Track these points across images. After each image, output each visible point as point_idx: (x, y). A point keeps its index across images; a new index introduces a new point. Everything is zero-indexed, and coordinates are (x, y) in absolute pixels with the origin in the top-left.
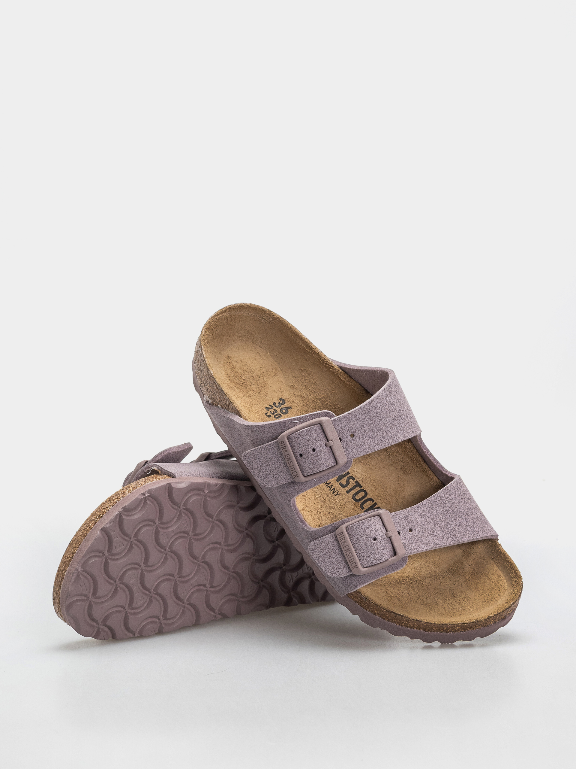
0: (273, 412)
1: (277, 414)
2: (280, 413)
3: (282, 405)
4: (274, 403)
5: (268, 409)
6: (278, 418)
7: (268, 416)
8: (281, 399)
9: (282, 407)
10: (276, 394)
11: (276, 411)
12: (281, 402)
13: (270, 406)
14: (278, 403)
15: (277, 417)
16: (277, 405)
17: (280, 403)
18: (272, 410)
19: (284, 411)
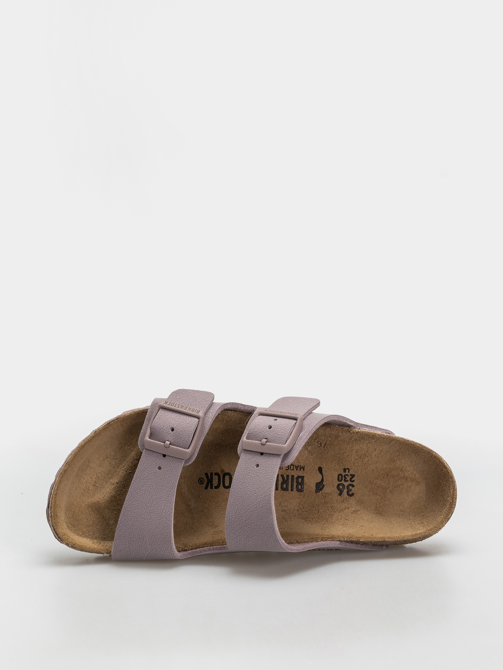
0: (347, 478)
1: (343, 479)
2: (341, 482)
3: (347, 490)
4: (353, 486)
5: (353, 476)
6: (338, 477)
7: (346, 469)
8: (353, 495)
9: (346, 489)
10: (360, 494)
11: (346, 481)
12: (350, 493)
13: (354, 480)
14: (351, 489)
15: (340, 476)
16: (350, 487)
17: (351, 491)
18: (348, 478)
19: (341, 487)
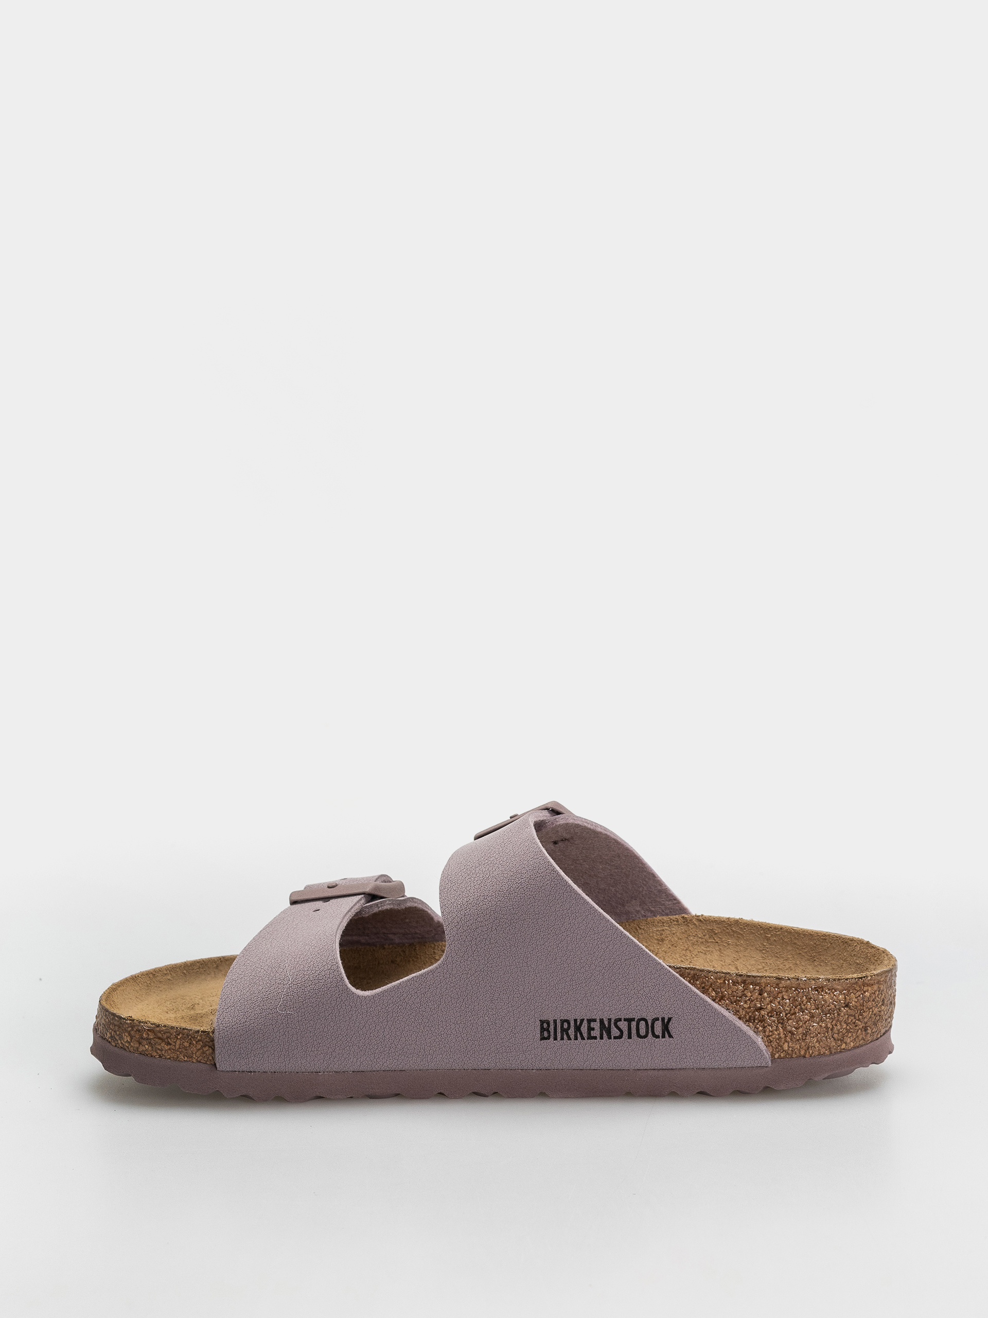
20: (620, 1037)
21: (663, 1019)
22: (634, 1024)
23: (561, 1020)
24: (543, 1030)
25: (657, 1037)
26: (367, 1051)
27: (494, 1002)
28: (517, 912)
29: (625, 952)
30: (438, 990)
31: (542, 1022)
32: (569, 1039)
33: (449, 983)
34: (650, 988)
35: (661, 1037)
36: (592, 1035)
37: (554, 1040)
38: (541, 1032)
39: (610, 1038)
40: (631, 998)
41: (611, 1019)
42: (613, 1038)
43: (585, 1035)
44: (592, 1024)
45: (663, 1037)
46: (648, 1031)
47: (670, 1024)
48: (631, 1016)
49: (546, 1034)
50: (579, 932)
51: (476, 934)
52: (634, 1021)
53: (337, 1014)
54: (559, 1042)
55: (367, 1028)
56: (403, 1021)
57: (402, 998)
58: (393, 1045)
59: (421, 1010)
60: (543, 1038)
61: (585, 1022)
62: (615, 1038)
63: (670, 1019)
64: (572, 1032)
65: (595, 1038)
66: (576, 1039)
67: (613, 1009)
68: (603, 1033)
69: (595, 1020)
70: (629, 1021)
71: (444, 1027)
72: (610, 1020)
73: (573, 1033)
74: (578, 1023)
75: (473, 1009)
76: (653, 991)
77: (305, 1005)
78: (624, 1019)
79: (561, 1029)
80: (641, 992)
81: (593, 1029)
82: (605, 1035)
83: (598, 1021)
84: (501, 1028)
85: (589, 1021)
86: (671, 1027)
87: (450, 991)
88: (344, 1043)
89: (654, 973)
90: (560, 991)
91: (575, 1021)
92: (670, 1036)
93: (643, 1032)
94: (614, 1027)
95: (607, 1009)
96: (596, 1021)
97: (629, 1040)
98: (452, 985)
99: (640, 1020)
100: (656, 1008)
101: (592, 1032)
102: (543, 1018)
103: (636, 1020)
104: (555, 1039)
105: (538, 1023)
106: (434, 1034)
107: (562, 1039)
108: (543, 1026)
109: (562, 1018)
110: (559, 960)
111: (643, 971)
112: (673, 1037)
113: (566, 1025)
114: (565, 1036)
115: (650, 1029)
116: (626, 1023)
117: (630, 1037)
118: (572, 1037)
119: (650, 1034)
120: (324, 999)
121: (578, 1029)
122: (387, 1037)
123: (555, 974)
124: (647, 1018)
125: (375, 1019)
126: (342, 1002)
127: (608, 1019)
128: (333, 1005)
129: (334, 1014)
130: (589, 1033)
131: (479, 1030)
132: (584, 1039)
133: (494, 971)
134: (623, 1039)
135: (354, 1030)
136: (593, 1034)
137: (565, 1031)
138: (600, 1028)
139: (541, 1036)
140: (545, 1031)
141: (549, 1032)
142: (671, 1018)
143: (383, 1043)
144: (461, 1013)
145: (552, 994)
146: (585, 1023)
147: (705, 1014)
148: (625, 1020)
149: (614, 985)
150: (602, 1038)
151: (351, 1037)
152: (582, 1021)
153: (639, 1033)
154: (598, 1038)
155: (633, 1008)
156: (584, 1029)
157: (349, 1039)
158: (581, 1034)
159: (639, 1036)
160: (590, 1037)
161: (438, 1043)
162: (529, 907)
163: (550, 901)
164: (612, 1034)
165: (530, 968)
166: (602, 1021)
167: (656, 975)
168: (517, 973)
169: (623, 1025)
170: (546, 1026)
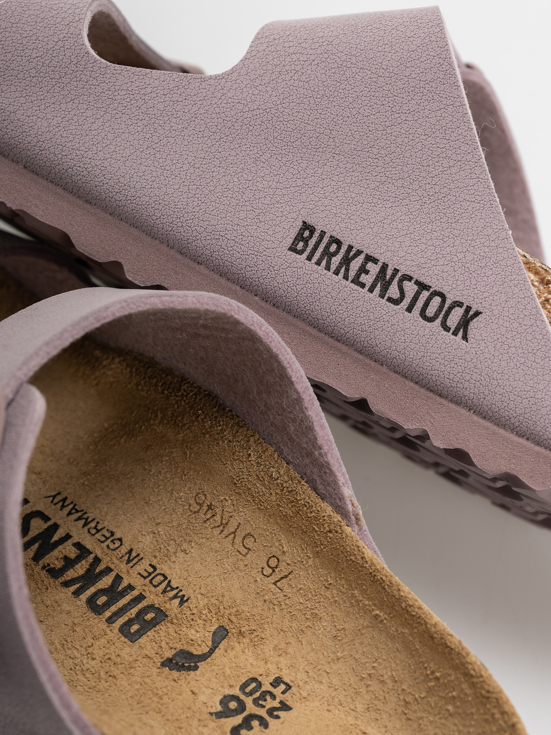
20: (396, 302)
21: (469, 309)
22: (425, 294)
23: (331, 237)
24: (299, 237)
25: (447, 329)
26: (56, 137)
27: (258, 163)
28: (359, 54)
29: (469, 188)
30: (195, 108)
31: (306, 226)
32: (328, 268)
33: (215, 106)
34: (475, 257)
35: (451, 332)
36: (361, 280)
37: (306, 259)
38: (296, 239)
39: (382, 296)
40: (441, 256)
41: (398, 271)
42: (386, 298)
43: (352, 274)
44: (370, 266)
45: (455, 333)
46: (439, 314)
47: (475, 320)
48: (426, 281)
49: (301, 245)
50: (424, 124)
51: (288, 59)
52: (428, 290)
53: (47, 62)
54: (311, 265)
55: (75, 106)
56: (126, 123)
57: (143, 92)
58: (95, 148)
59: (157, 121)
60: (293, 249)
61: (362, 257)
62: (390, 300)
63: (477, 314)
64: (336, 260)
65: (363, 286)
66: (337, 273)
67: (410, 258)
68: (376, 285)
69: (375, 261)
70: (422, 286)
71: (174, 162)
72: (396, 271)
73: (337, 263)
74: (352, 254)
75: (225, 158)
76: (476, 263)
77: (14, 29)
78: (417, 280)
79: (324, 250)
80: (460, 256)
81: (367, 272)
82: (378, 289)
83: (380, 264)
84: (247, 204)
85: (369, 258)
86: (473, 324)
87: (210, 117)
88: (34, 108)
89: (492, 239)
90: (354, 195)
91: (350, 247)
92: (465, 338)
93: (431, 311)
94: (396, 283)
95: (403, 254)
96: (376, 264)
97: (406, 313)
98: (217, 110)
99: (437, 293)
100: (468, 287)
101: (363, 275)
102: (310, 221)
103: (431, 290)
104: (309, 258)
105: (300, 224)
106: (156, 164)
107: (318, 263)
108: (303, 234)
109: (334, 234)
110: (375, 151)
111: (479, 228)
112: (467, 341)
113: (333, 248)
114: (324, 263)
115: (443, 313)
116: (416, 287)
117: (409, 309)
118: (333, 267)
119: (439, 321)
120: (43, 34)
121: (347, 261)
122: (93, 132)
123: (360, 169)
124: (448, 296)
125: (91, 99)
126: (62, 49)
127: (395, 269)
128: (49, 47)
129: (43, 60)
130: (358, 275)
131: (217, 190)
132: (347, 279)
133: (282, 119)
134: (399, 307)
135: (57, 97)
136: (363, 278)
137: (328, 254)
138: (377, 276)
139: (293, 244)
140: (302, 241)
141: (306, 245)
142: (481, 313)
143: (83, 137)
144: (206, 155)
145: (341, 193)
146: (361, 259)
147: (530, 331)
148: (417, 283)
149: (430, 226)
150: (371, 290)
151: (48, 105)
152: (359, 252)
153: (425, 310)
154: (367, 288)
155: (436, 272)
156: (355, 265)
157: (43, 107)
158: (347, 270)
159: (423, 314)
160: (356, 281)
161: (153, 178)
162: (378, 55)
163: (410, 59)
164: (388, 291)
165: (331, 140)
166: (384, 267)
167: (492, 244)
168: (311, 139)
169: (410, 288)
170: (307, 235)
